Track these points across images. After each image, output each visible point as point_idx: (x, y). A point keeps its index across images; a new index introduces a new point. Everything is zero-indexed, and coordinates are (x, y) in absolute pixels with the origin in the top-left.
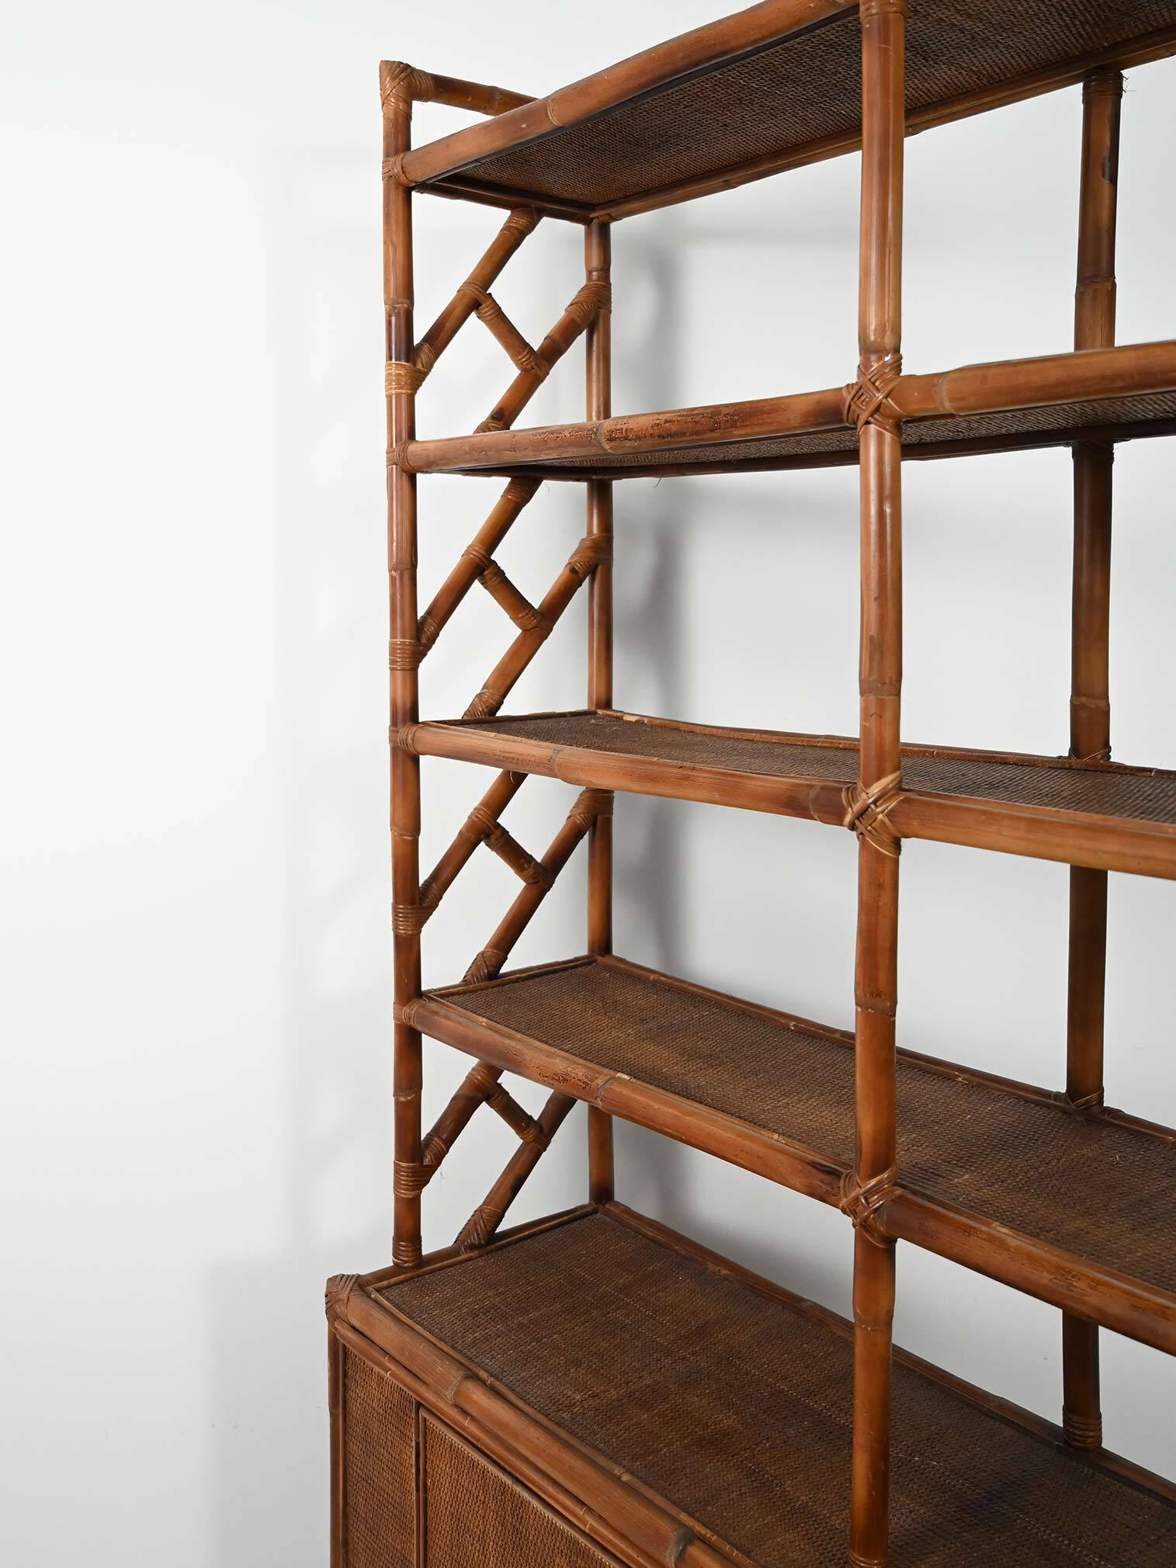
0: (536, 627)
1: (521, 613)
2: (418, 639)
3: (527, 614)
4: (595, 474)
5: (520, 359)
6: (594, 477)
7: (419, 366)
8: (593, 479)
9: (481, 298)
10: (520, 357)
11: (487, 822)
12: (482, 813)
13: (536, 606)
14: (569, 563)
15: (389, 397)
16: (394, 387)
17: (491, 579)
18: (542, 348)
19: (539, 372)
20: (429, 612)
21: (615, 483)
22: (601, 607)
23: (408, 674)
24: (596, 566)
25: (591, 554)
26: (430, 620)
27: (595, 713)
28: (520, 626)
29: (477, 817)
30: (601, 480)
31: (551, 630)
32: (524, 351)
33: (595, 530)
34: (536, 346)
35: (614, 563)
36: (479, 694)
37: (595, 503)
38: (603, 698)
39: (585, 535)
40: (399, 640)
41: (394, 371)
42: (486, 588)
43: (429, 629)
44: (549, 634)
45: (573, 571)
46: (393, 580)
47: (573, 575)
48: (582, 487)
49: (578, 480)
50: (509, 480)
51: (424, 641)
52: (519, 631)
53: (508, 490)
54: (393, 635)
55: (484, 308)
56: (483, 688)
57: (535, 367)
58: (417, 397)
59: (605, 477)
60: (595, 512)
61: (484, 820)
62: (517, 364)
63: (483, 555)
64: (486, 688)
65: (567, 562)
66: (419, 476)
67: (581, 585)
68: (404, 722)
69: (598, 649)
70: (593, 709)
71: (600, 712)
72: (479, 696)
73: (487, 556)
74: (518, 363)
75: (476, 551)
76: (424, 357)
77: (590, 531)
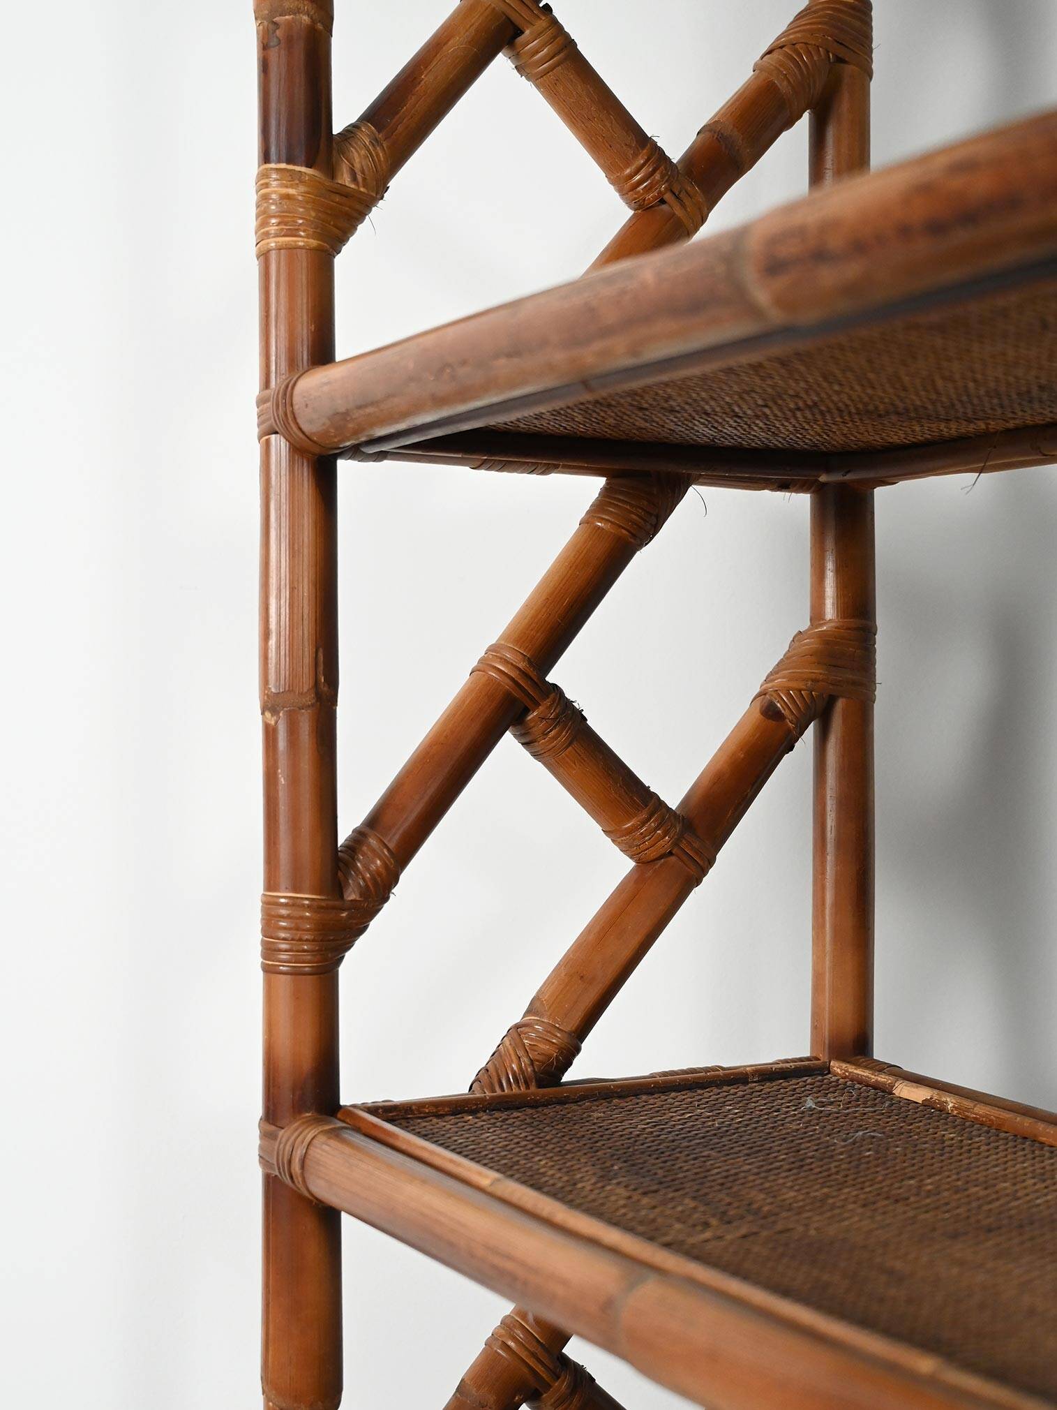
0: (671, 853)
1: (630, 817)
2: (337, 888)
3: (643, 823)
4: (828, 470)
5: (631, 176)
6: (823, 478)
7: (345, 179)
8: (824, 484)
9: (519, 14)
10: (628, 171)
11: (531, 1362)
12: (520, 1334)
13: (673, 798)
14: (762, 694)
15: (264, 256)
16: (273, 229)
17: (545, 734)
18: (692, 157)
19: (679, 212)
20: (374, 821)
21: (880, 493)
22: (842, 803)
23: (309, 983)
24: (831, 701)
25: (818, 671)
26: (373, 842)
27: (825, 1070)
28: (627, 849)
29: (505, 1347)
30: (842, 486)
31: (711, 862)
32: (636, 155)
33: (830, 611)
34: (676, 150)
35: (879, 692)
36: (517, 1027)
37: (830, 544)
38: (849, 1032)
39: (805, 625)
40: (284, 896)
41: (276, 188)
42: (536, 755)
43: (371, 864)
44: (704, 872)
45: (770, 712)
46: (270, 735)
47: (772, 723)
48: (800, 504)
49: (783, 486)
50: (599, 482)
51: (351, 895)
52: (625, 865)
53: (599, 508)
54: (271, 883)
55: (530, 39)
56: (528, 1012)
57: (667, 197)
58: (341, 263)
59: (849, 477)
60: (830, 565)
61: (524, 1355)
62: (623, 193)
63: (523, 673)
64: (536, 1014)
65: (757, 690)
66: (345, 467)
67: (791, 748)
68: (298, 1108)
69: (836, 904)
70: (824, 1057)
71: (837, 1067)
72: (517, 1031)
73: (533, 674)
74: (626, 189)
75: (505, 662)
76: (358, 157)
77: (817, 614)
